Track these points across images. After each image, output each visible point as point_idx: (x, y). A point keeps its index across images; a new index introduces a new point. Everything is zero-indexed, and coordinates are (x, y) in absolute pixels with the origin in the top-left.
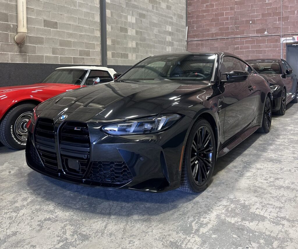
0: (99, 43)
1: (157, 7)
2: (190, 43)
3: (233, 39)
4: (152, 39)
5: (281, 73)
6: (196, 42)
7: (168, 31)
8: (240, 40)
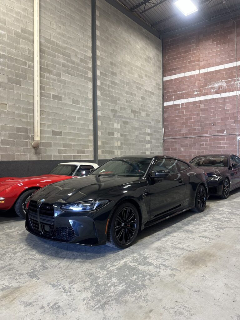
0: (92, 144)
1: (138, 116)
2: (166, 140)
3: (199, 138)
4: (134, 139)
5: (227, 166)
6: (170, 140)
7: (147, 133)
8: (205, 138)
